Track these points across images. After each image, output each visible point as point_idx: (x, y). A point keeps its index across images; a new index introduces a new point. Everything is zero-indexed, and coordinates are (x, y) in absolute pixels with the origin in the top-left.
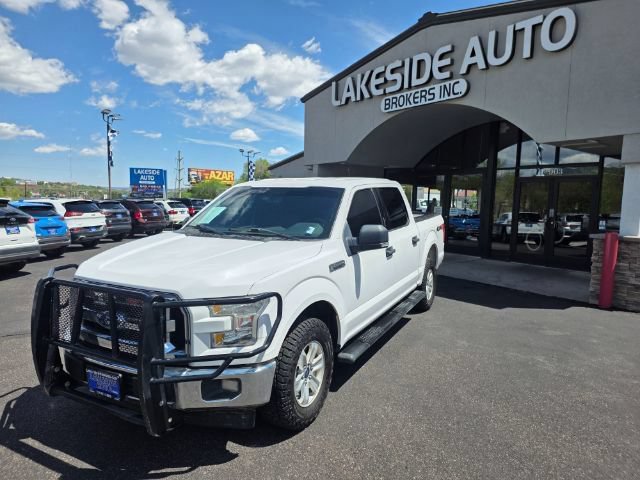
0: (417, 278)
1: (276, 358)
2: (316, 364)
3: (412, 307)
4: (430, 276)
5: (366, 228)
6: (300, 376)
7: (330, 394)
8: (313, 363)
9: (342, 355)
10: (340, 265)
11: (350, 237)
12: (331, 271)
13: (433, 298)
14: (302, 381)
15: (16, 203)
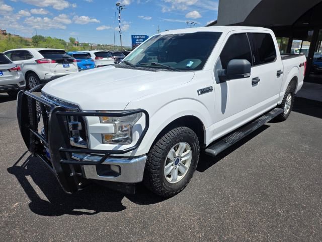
0: (278, 99)
1: (147, 154)
2: (184, 156)
3: (271, 119)
4: (289, 98)
5: (234, 62)
6: (170, 164)
7: (197, 173)
8: (182, 156)
9: (207, 150)
10: (208, 90)
11: (221, 69)
12: (199, 94)
13: (289, 112)
14: (172, 167)
15: (70, 52)
